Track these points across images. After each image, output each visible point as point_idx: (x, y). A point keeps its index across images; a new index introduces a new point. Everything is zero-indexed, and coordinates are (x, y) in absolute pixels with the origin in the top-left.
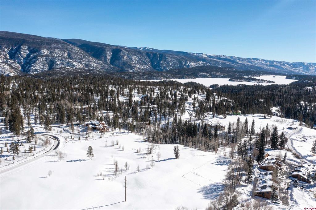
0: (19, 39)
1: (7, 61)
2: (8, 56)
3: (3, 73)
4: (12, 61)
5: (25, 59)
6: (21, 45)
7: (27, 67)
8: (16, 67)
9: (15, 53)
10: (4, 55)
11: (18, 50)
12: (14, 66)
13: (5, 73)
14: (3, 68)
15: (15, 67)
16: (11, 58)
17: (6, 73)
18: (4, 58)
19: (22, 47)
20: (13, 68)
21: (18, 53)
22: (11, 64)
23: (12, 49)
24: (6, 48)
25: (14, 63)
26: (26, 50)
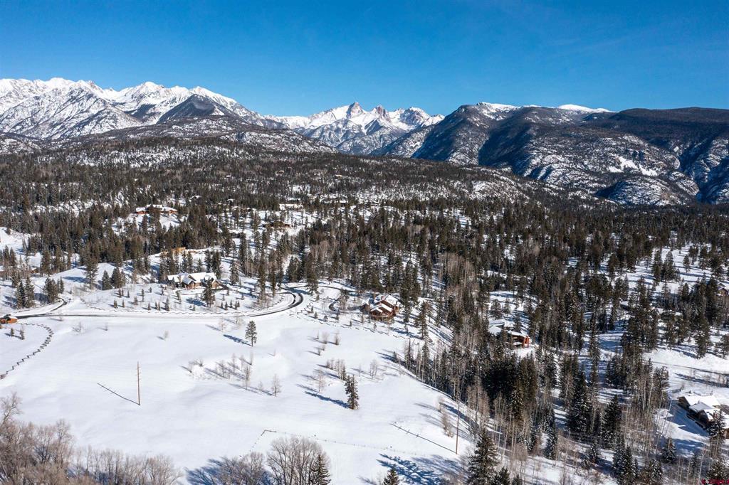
0: (715, 124)
1: (669, 174)
2: (677, 164)
3: (645, 199)
4: (681, 175)
5: (715, 170)
6: (714, 137)
7: (714, 189)
8: (687, 187)
9: (696, 156)
10: (667, 162)
11: (705, 150)
12: (681, 186)
13: (649, 200)
14: (648, 190)
15: (684, 188)
16: (682, 169)
17: (651, 201)
18: (664, 167)
19: (715, 142)
20: (677, 189)
21: (702, 156)
22: (676, 181)
23: (692, 146)
24: (678, 145)
25: (684, 178)
26: (724, 148)
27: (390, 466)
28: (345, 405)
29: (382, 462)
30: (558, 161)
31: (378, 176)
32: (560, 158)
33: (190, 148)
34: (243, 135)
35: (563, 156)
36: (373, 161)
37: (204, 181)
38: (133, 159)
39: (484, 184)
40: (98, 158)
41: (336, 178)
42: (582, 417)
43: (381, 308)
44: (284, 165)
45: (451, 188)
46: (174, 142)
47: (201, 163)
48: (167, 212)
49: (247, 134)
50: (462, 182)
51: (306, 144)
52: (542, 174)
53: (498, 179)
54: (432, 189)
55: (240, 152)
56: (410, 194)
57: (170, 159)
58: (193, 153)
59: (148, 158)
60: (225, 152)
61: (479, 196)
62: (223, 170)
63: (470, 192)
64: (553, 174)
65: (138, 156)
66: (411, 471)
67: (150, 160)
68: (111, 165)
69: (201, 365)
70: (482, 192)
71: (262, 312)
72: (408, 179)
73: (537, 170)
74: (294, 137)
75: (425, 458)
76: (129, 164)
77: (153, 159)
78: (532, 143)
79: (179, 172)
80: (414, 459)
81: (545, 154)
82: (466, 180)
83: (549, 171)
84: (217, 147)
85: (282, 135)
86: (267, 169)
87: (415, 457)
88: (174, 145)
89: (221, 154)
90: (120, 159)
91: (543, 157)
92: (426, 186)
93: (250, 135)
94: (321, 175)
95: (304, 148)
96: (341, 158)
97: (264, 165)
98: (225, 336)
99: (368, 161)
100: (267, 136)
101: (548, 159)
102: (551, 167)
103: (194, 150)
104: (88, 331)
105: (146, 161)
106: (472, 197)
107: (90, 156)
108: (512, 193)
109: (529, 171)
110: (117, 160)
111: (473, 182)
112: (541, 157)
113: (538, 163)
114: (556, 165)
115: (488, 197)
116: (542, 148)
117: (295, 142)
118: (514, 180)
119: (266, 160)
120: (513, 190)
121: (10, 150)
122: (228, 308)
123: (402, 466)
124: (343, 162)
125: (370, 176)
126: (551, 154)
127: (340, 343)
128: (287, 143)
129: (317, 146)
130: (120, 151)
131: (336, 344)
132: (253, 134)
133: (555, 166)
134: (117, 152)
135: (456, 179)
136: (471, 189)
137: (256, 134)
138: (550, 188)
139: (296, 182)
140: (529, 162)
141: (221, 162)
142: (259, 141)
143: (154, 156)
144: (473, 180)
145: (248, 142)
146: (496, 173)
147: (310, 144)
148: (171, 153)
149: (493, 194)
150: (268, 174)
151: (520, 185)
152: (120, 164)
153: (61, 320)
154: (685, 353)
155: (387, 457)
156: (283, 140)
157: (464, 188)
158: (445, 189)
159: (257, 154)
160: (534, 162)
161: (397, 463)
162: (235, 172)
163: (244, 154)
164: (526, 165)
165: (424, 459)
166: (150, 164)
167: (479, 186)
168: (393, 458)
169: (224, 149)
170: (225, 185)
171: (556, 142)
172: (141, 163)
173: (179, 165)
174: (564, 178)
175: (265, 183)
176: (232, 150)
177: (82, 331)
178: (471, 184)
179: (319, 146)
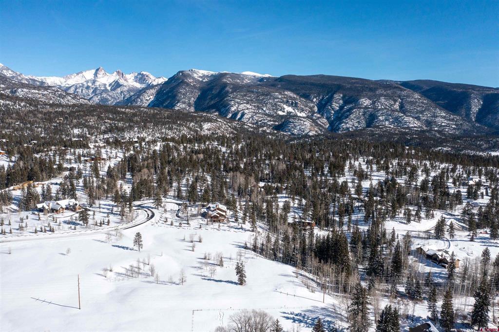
0: (334, 85)
1: (312, 115)
2: (316, 109)
3: (302, 131)
4: (319, 116)
5: (337, 112)
6: (334, 94)
7: (337, 124)
8: (323, 123)
9: (326, 104)
10: (311, 108)
11: (330, 100)
12: (319, 123)
13: (304, 131)
14: (303, 125)
15: (321, 124)
16: (319, 111)
17: (305, 132)
18: (309, 111)
19: (335, 96)
20: (317, 125)
21: (329, 104)
22: (317, 119)
23: (323, 98)
24: (316, 97)
25: (321, 118)
26: (340, 99)
27: (291, 319)
28: (236, 283)
29: (285, 317)
30: (248, 108)
31: (137, 121)
32: (248, 106)
34: (16, 91)
35: (251, 105)
36: (127, 110)
39: (209, 124)
41: (105, 123)
44: (62, 114)
45: (189, 128)
49: (20, 90)
50: (195, 123)
51: (70, 98)
52: (239, 116)
53: (216, 120)
54: (177, 129)
55: (22, 104)
56: (162, 133)
60: (9, 104)
61: (206, 132)
62: (11, 118)
63: (201, 130)
64: (246, 116)
66: (306, 319)
70: (209, 130)
71: (130, 225)
72: (159, 122)
73: (235, 115)
74: (59, 93)
75: (308, 309)
78: (230, 97)
80: (302, 311)
81: (239, 104)
82: (197, 122)
83: (243, 115)
85: (49, 91)
86: (49, 118)
87: (302, 309)
89: (6, 106)
91: (238, 106)
92: (172, 127)
93: (22, 91)
94: (93, 121)
95: (68, 100)
97: (44, 114)
98: (113, 246)
99: (124, 110)
100: (37, 91)
101: (242, 107)
102: (244, 112)
106: (203, 133)
108: (227, 130)
109: (230, 116)
112: (237, 105)
113: (235, 110)
114: (247, 110)
115: (213, 133)
116: (237, 100)
117: (60, 96)
118: (225, 121)
119: (44, 110)
120: (227, 128)
122: (103, 225)
123: (298, 317)
124: (106, 111)
125: (131, 120)
126: (242, 104)
127: (203, 241)
128: (54, 97)
129: (78, 99)
131: (201, 242)
132: (25, 90)
133: (246, 111)
135: (192, 121)
136: (201, 127)
137: (27, 90)
138: (248, 126)
139: (75, 126)
140: (229, 109)
141: (7, 112)
142: (30, 96)
144: (202, 122)
145: (21, 96)
146: (213, 117)
147: (73, 98)
149: (216, 131)
150: (51, 121)
151: (229, 124)
154: (400, 222)
155: (285, 313)
156: (50, 94)
157: (197, 127)
158: (185, 128)
159: (36, 106)
160: (233, 109)
161: (294, 316)
162: (21, 119)
163: (25, 106)
164: (228, 111)
167: (206, 126)
168: (290, 313)
169: (7, 102)
171: (245, 95)
174: (253, 119)
175: (50, 128)
176: (15, 103)
178: (201, 124)
179: (79, 100)
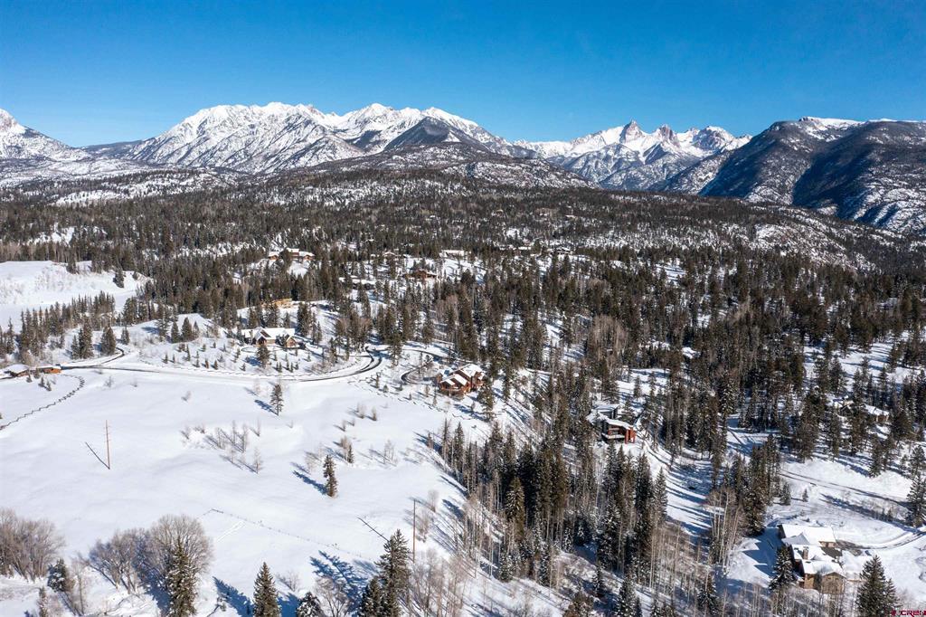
27: (320, 565)
29: (315, 560)
30: (909, 198)
31: (621, 218)
32: (911, 193)
33: (395, 183)
34: (474, 165)
35: (917, 190)
36: (628, 198)
37: (400, 222)
38: (328, 196)
39: (772, 229)
40: (289, 195)
41: (567, 219)
42: (606, 536)
43: (453, 380)
44: (504, 202)
45: (724, 236)
46: (378, 175)
47: (405, 202)
48: (302, 258)
49: (479, 164)
50: (740, 225)
51: (553, 177)
52: (881, 215)
53: (797, 221)
54: (693, 235)
55: (456, 187)
56: (660, 241)
57: (371, 196)
58: (398, 188)
59: (345, 194)
60: (437, 187)
61: (764, 245)
62: (429, 209)
63: (751, 239)
64: (898, 215)
65: (334, 192)
66: (341, 575)
67: (347, 197)
68: (303, 203)
69: (203, 432)
70: (769, 240)
72: (663, 221)
73: (874, 210)
74: (538, 168)
76: (323, 203)
77: (351, 196)
78: (871, 172)
79: (376, 211)
80: (355, 561)
81: (888, 187)
82: (747, 222)
83: (892, 211)
84: (428, 182)
85: (523, 165)
86: (483, 208)
87: (359, 559)
88: (378, 179)
89: (432, 189)
90: (314, 195)
91: (886, 192)
92: (685, 231)
93: (483, 166)
94: (548, 216)
95: (551, 181)
96: (585, 195)
97: (482, 203)
98: (256, 401)
99: (621, 198)
100: (504, 166)
101: (893, 194)
102: (895, 205)
103: (399, 185)
104: (117, 387)
105: (343, 198)
106: (753, 246)
107: (281, 192)
108: (818, 242)
109: (862, 212)
110: (310, 197)
111: (757, 227)
112: (881, 192)
113: (877, 201)
114: (904, 203)
115: (776, 247)
116: (885, 180)
117: (539, 174)
118: (827, 224)
119: (486, 197)
120: (820, 237)
121: (204, 186)
123: (333, 568)
124: (584, 200)
126: (895, 187)
127: (378, 419)
128: (528, 176)
129: (568, 179)
130: (315, 186)
131: (374, 419)
132: (487, 164)
133: (902, 204)
134: (311, 187)
135: (732, 222)
136: (752, 235)
137: (491, 165)
138: (882, 235)
139: (514, 225)
140: (863, 198)
141: (427, 200)
142: (493, 173)
143: (353, 192)
144: (757, 222)
145: (480, 174)
146: (800, 214)
147: (559, 177)
148: (371, 189)
149: (785, 242)
150: (481, 214)
151: (834, 231)
152: (313, 202)
153: (101, 373)
154: (853, 468)
155: (324, 555)
156: (524, 171)
157: (743, 233)
158: (712, 235)
159: (475, 189)
160: (871, 199)
161: (330, 564)
162: (443, 212)
163: (460, 189)
164: (858, 204)
165: (367, 564)
166: (347, 202)
167: (764, 232)
168: (331, 557)
169: (436, 183)
170: (425, 226)
171: (909, 170)
172: (338, 200)
173: (380, 202)
174: (915, 222)
175: (474, 225)
176: (446, 185)
177: (113, 386)
178: (754, 228)
179: (570, 179)
